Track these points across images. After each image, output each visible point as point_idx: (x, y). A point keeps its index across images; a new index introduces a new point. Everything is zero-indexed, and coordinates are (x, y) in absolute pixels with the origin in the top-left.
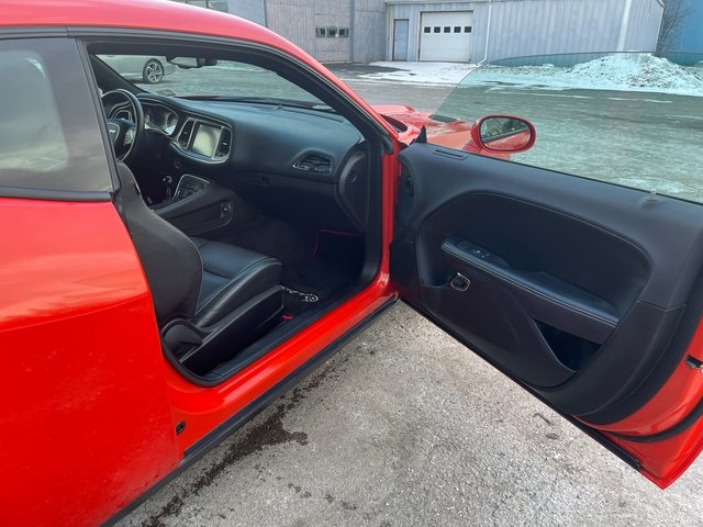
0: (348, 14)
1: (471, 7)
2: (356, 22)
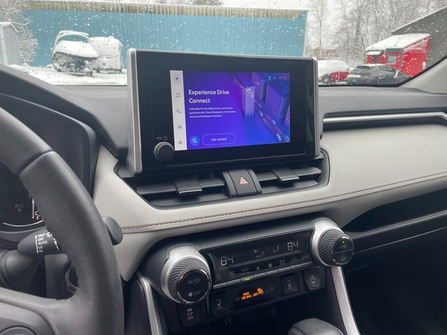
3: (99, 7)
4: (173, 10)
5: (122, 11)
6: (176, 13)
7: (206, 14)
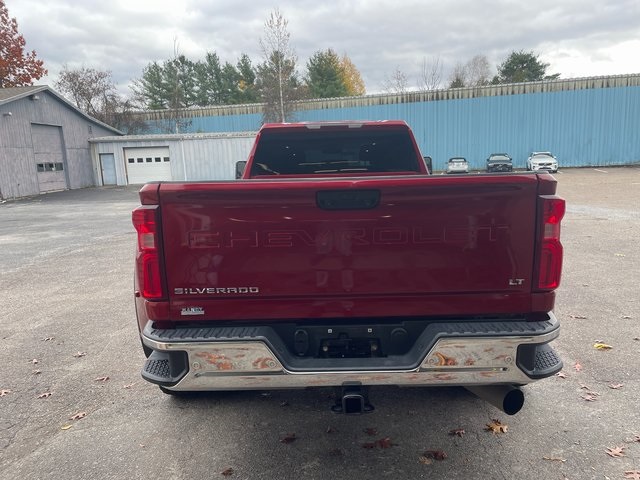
0: (60, 151)
1: (167, 144)
2: (68, 158)
3: (376, 100)
4: (466, 93)
5: (403, 102)
6: (471, 96)
7: (513, 93)
